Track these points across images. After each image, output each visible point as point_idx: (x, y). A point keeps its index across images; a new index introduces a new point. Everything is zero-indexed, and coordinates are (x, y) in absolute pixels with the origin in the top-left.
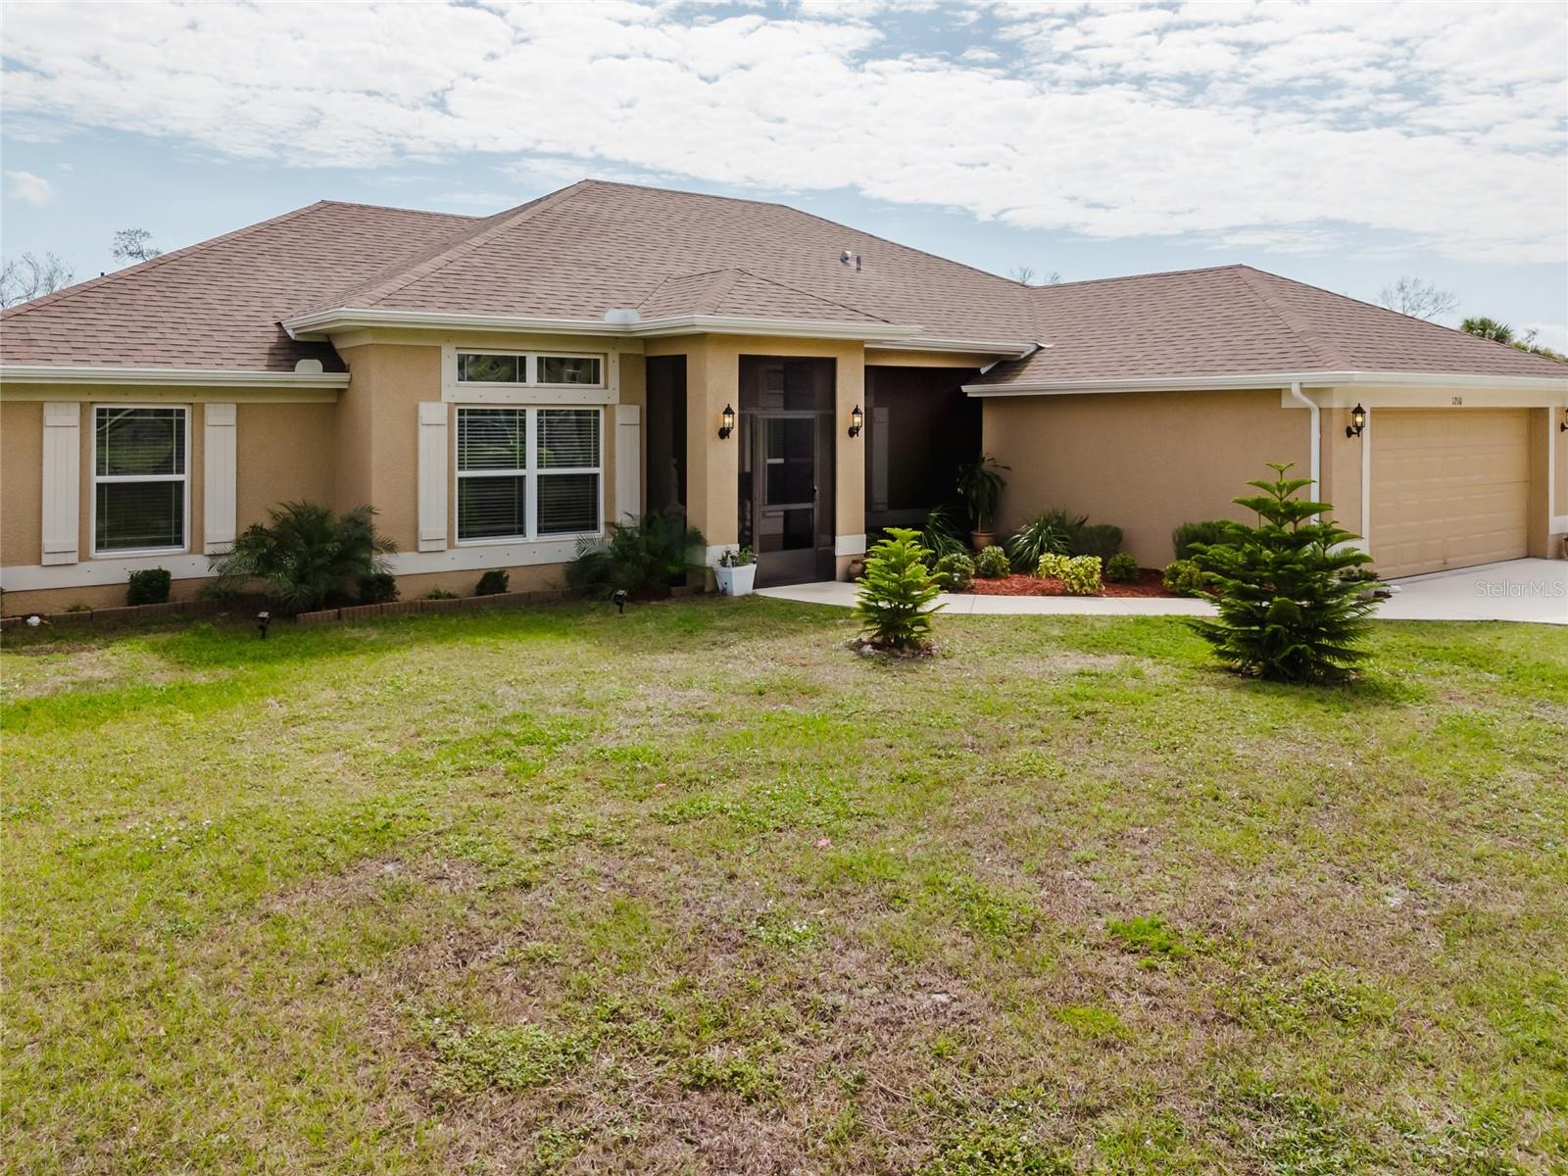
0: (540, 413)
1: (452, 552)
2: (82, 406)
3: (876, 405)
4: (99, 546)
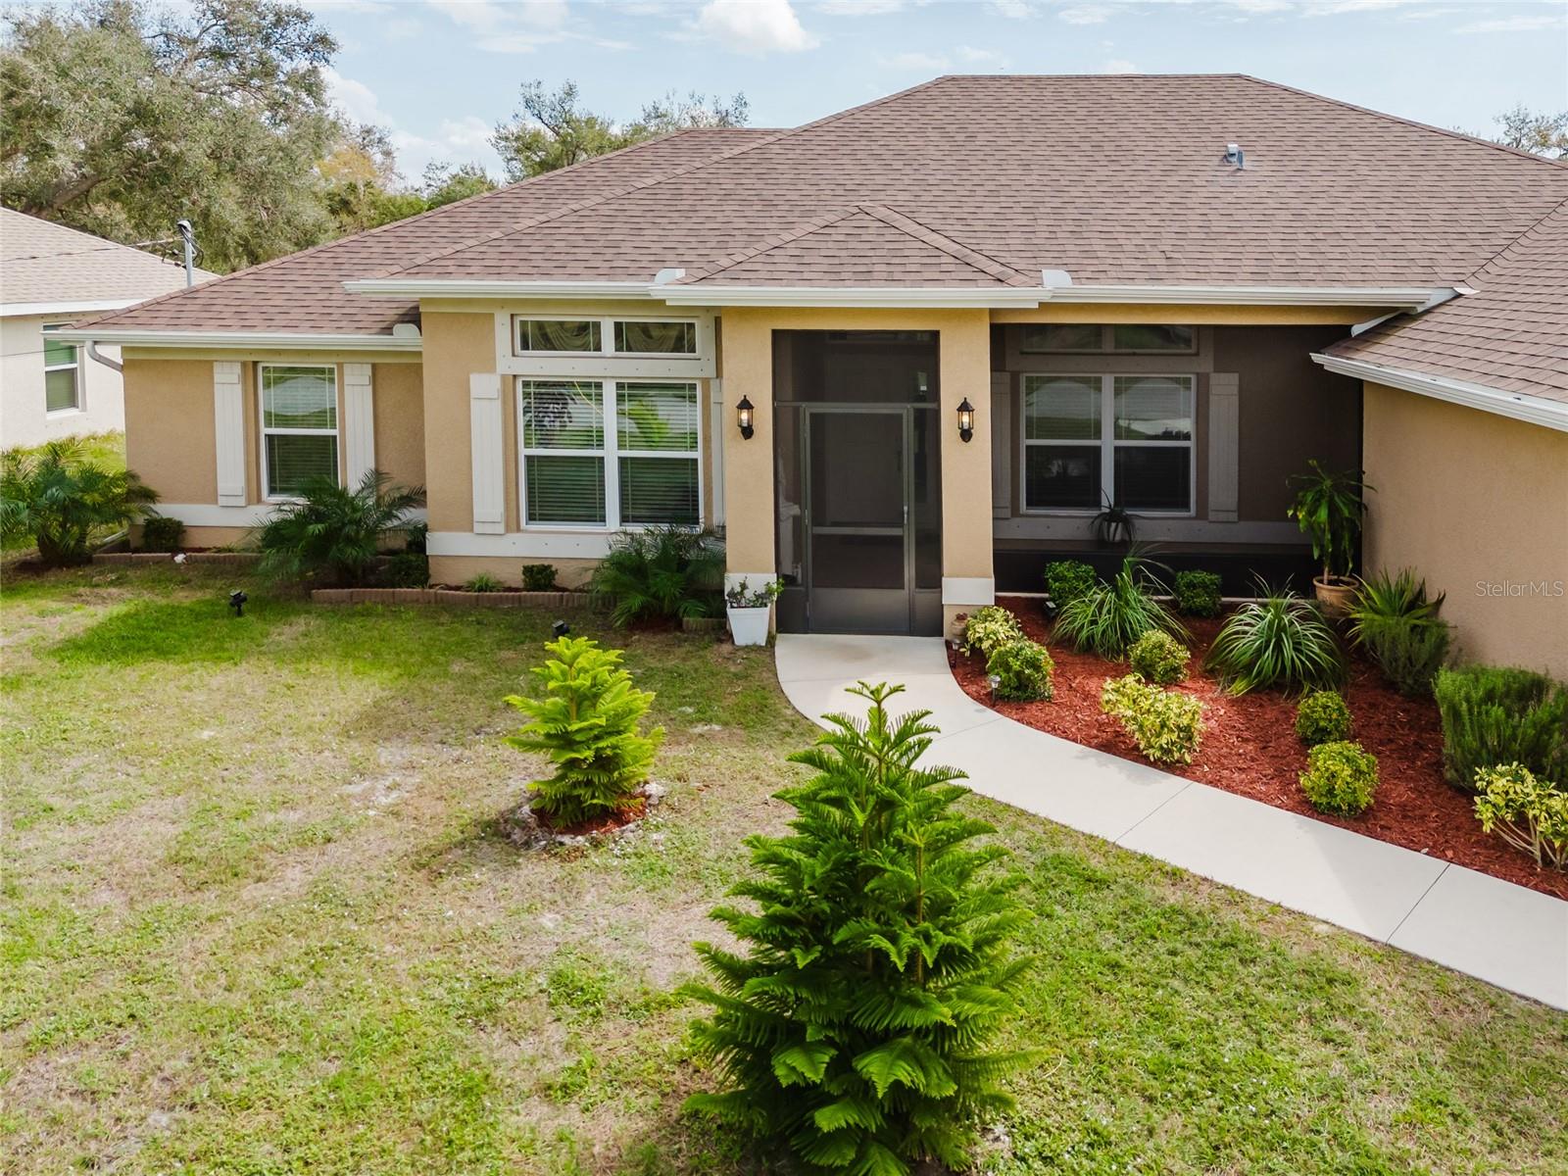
0: (619, 386)
1: (514, 536)
2: (244, 364)
3: (1215, 372)
4: (272, 490)
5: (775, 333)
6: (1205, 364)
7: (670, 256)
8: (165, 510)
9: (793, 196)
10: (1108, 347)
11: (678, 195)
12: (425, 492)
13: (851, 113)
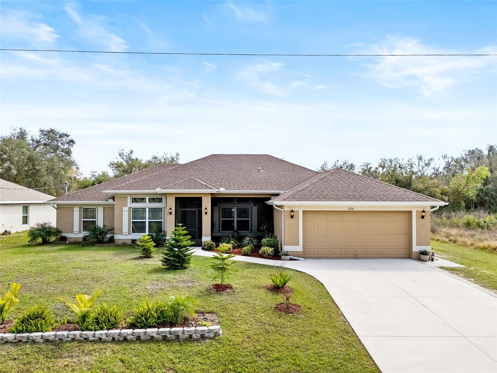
0: (149, 209)
1: (130, 235)
2: (80, 208)
3: (254, 206)
4: (83, 231)
5: (176, 197)
6: (252, 205)
7: (159, 186)
8: (63, 235)
9: (181, 176)
10: (236, 202)
11: (160, 176)
12: (114, 228)
13: (194, 161)
